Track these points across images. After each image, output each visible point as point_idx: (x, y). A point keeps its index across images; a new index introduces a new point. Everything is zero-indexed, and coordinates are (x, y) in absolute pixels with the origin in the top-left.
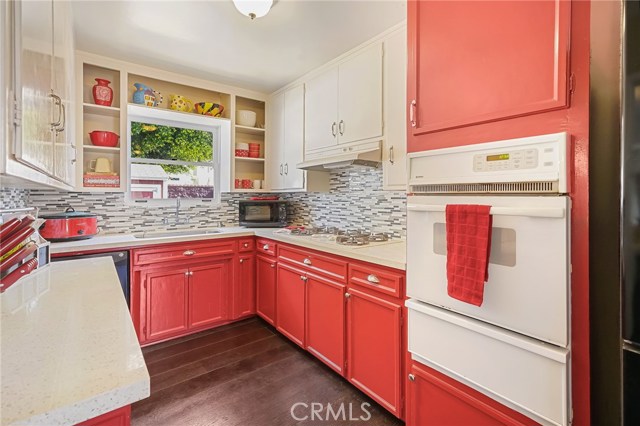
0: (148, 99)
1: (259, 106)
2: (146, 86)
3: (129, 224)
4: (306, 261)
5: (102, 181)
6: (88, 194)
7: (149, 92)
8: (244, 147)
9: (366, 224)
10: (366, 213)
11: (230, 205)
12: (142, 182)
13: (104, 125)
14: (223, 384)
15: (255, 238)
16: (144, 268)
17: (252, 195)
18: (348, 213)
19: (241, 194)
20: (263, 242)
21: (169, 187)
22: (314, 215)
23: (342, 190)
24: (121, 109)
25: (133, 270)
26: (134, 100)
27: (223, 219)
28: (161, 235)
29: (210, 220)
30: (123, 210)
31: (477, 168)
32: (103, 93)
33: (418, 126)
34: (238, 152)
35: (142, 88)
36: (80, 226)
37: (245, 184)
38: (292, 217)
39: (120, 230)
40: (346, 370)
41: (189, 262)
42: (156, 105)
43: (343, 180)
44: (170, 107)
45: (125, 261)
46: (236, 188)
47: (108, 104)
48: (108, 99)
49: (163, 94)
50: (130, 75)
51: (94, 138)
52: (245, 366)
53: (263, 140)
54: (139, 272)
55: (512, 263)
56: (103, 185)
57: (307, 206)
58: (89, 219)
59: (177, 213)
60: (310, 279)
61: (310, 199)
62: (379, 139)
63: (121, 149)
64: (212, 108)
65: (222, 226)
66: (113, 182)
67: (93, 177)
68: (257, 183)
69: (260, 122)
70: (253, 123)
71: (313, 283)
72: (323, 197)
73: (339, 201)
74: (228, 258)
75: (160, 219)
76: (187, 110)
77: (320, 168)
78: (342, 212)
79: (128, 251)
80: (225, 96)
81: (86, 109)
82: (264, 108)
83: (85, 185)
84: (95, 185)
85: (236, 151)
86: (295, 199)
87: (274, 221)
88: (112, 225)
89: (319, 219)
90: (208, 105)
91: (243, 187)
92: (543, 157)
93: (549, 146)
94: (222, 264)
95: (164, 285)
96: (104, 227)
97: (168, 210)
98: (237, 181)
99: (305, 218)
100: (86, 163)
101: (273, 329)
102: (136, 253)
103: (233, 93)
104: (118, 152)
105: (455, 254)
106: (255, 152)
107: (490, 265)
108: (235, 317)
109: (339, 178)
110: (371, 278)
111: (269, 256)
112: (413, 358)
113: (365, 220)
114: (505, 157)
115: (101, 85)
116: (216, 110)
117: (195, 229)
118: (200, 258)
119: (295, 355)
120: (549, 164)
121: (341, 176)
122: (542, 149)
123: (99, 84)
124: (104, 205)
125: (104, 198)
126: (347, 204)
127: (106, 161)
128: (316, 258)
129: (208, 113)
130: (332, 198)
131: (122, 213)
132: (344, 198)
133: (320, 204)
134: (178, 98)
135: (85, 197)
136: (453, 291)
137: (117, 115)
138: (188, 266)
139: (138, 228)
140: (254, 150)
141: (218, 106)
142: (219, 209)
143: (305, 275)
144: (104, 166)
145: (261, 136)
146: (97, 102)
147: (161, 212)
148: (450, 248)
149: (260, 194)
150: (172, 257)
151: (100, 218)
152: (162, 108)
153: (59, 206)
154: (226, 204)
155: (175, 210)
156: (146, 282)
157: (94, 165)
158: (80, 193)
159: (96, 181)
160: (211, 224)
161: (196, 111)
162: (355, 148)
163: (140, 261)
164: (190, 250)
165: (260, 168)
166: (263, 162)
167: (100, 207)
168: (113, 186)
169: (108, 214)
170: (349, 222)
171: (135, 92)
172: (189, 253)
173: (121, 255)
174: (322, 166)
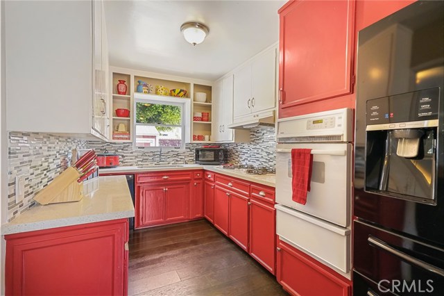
0: (144, 89)
1: (208, 89)
2: (143, 82)
3: (134, 161)
4: (230, 184)
5: (121, 136)
6: (115, 143)
7: (145, 85)
8: (199, 115)
9: (270, 163)
10: (270, 156)
11: (191, 151)
12: (144, 137)
13: (122, 105)
14: (180, 250)
15: (204, 171)
16: (142, 185)
17: (205, 145)
18: (260, 156)
19: (197, 144)
20: (208, 173)
21: (160, 140)
22: (241, 158)
23: (257, 142)
24: (131, 96)
25: (136, 185)
26: (138, 90)
27: (187, 159)
28: (151, 167)
29: (179, 159)
30: (132, 153)
31: (308, 128)
32: (122, 88)
33: (283, 103)
34: (195, 119)
35: (142, 84)
36: (111, 161)
37: (200, 138)
38: (229, 159)
39: (130, 164)
40: (248, 249)
41: (165, 183)
42: (149, 93)
43: (257, 135)
44: (156, 93)
45: (132, 180)
46: (194, 140)
47: (124, 93)
48: (124, 91)
49: (153, 86)
50: (135, 76)
51: (118, 113)
52: (194, 242)
53: (211, 110)
54: (139, 187)
55: (323, 181)
56: (122, 139)
57: (237, 152)
58: (115, 157)
59: (161, 156)
60: (231, 195)
61: (239, 147)
62: (273, 109)
63: (131, 118)
64: (180, 92)
65: (186, 163)
66: (126, 136)
67: (117, 134)
68: (207, 137)
69: (209, 99)
70: (205, 100)
71: (233, 197)
72: (246, 146)
73: (255, 148)
74: (187, 182)
75: (151, 158)
76: (166, 94)
77: (241, 128)
78: (257, 156)
79: (134, 175)
80: (187, 85)
81: (114, 97)
82: (211, 90)
83: (113, 138)
84: (118, 139)
85: (194, 117)
86: (231, 147)
87: (216, 161)
88: (126, 161)
89: (244, 160)
90: (177, 91)
91: (198, 140)
92: (337, 122)
93: (340, 116)
94: (185, 186)
95: (152, 195)
96: (122, 162)
97: (156, 153)
98: (194, 136)
99: (236, 160)
100: (114, 127)
101: (212, 225)
102: (138, 176)
103: (192, 82)
104: (129, 120)
105: (295, 176)
106: (205, 118)
107: (311, 182)
108: (191, 217)
109: (255, 134)
110: (261, 193)
111: (211, 181)
112: (280, 238)
113: (270, 161)
114: (320, 121)
115: (121, 83)
116: (182, 93)
117: (171, 164)
118: (172, 181)
119: (223, 240)
120: (339, 125)
121: (256, 132)
122: (337, 117)
123: (120, 83)
124: (122, 150)
125: (122, 146)
126: (260, 151)
127: (123, 125)
128: (235, 183)
129: (177, 96)
130: (252, 146)
131: (131, 155)
132: (258, 146)
133: (244, 151)
134: (161, 87)
135: (114, 145)
136: (295, 198)
137: (129, 99)
138: (165, 185)
139: (140, 163)
140: (204, 117)
141: (183, 91)
142: (184, 153)
143: (229, 192)
144: (122, 128)
145: (210, 107)
146: (119, 93)
147: (151, 154)
148: (293, 173)
149: (210, 144)
150: (156, 179)
151: (120, 157)
152: (152, 94)
153: (101, 149)
154: (189, 150)
155: (159, 153)
156: (143, 193)
157: (118, 127)
158: (111, 143)
159: (118, 136)
160: (180, 162)
161: (171, 95)
162: (260, 116)
163: (140, 181)
164: (167, 176)
165: (208, 128)
166: (210, 124)
167: (121, 151)
168: (127, 139)
169: (125, 155)
170: (261, 162)
171: (138, 86)
172: (165, 177)
173: (130, 176)
174: (242, 126)
